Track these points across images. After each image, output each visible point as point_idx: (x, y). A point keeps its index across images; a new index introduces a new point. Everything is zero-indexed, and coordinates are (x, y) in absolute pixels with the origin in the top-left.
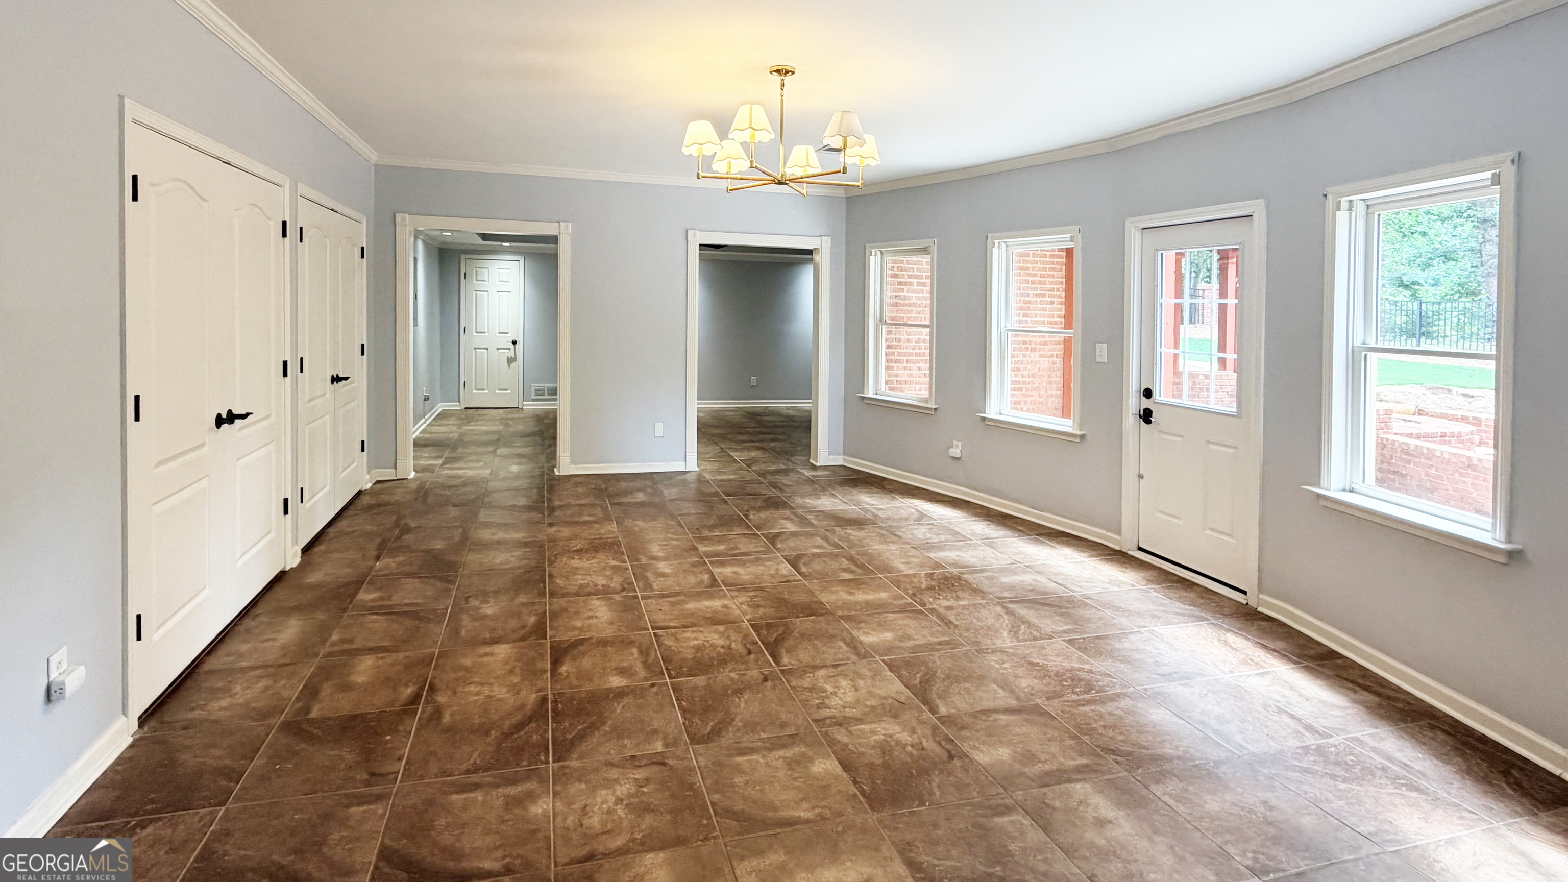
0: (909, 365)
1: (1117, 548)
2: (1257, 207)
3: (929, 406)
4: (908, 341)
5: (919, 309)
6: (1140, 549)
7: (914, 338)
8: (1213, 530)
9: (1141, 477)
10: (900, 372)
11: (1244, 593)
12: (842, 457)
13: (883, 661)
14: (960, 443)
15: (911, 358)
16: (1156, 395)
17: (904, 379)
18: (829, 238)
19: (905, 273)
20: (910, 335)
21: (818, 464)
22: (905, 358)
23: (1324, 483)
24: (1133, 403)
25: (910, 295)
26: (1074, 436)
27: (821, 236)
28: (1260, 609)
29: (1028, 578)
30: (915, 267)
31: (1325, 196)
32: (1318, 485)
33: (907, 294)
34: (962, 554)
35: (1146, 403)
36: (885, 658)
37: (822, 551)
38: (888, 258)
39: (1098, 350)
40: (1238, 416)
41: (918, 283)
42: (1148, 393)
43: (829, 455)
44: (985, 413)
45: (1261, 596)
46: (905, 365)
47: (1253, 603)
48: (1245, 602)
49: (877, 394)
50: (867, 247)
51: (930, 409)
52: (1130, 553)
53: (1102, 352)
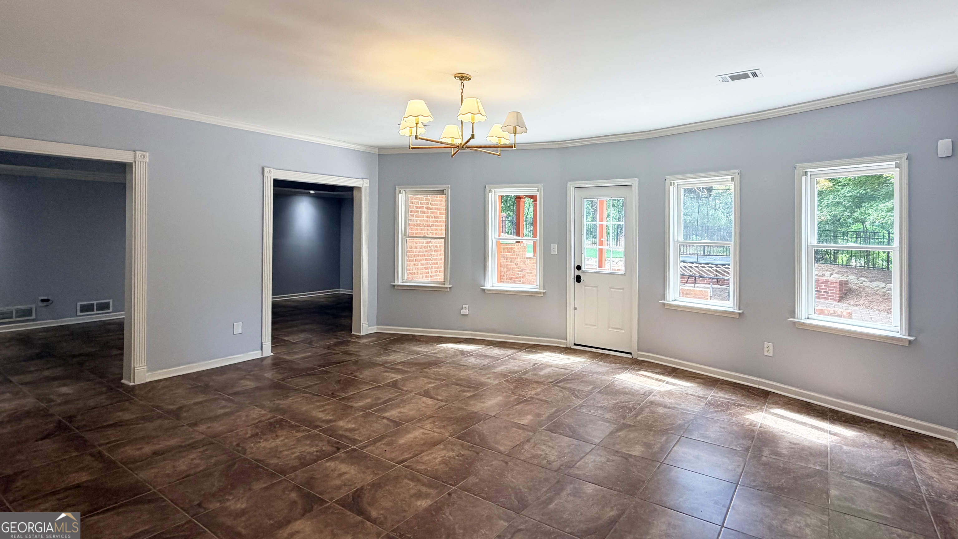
0: (417, 262)
1: (565, 346)
2: (635, 182)
3: (446, 286)
4: (416, 247)
5: (422, 227)
6: (575, 345)
7: (419, 245)
8: (612, 328)
9: (575, 309)
10: (411, 267)
11: (630, 353)
12: (376, 327)
13: (543, 429)
14: (467, 306)
15: (418, 258)
16: (584, 268)
17: (413, 271)
18: (368, 181)
19: (414, 205)
20: (417, 244)
21: (361, 334)
22: (415, 258)
23: (667, 298)
24: (572, 273)
25: (417, 219)
26: (540, 293)
27: (362, 179)
28: (639, 358)
29: (549, 370)
30: (420, 201)
31: (666, 179)
32: (664, 300)
33: (415, 218)
34: (507, 366)
35: (577, 273)
36: (543, 428)
37: (435, 385)
38: (409, 196)
39: (552, 248)
40: (624, 275)
41: (421, 211)
42: (579, 268)
43: (369, 326)
44: (484, 286)
45: (639, 353)
46: (415, 263)
47: (635, 357)
48: (631, 357)
49: (403, 282)
50: (397, 188)
51: (447, 288)
52: (572, 347)
53: (555, 249)
